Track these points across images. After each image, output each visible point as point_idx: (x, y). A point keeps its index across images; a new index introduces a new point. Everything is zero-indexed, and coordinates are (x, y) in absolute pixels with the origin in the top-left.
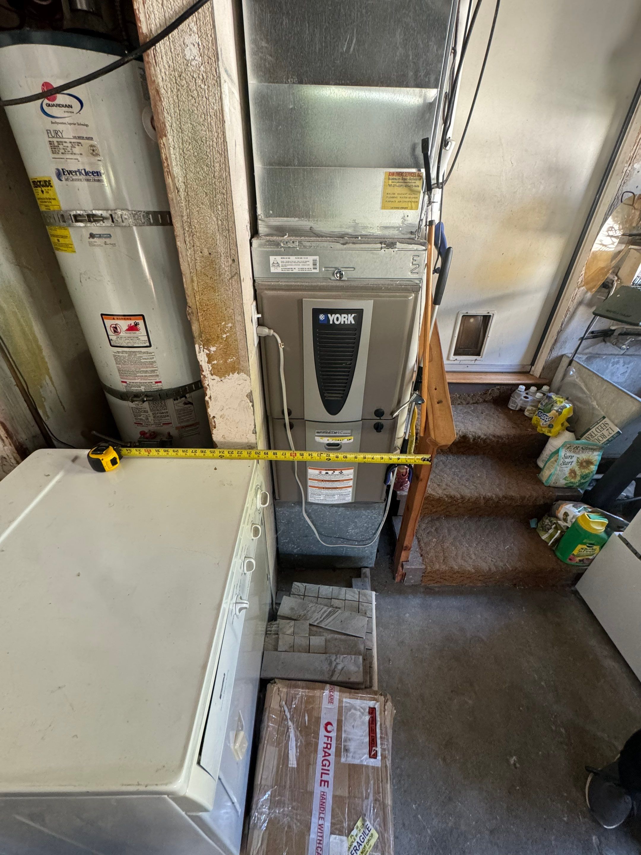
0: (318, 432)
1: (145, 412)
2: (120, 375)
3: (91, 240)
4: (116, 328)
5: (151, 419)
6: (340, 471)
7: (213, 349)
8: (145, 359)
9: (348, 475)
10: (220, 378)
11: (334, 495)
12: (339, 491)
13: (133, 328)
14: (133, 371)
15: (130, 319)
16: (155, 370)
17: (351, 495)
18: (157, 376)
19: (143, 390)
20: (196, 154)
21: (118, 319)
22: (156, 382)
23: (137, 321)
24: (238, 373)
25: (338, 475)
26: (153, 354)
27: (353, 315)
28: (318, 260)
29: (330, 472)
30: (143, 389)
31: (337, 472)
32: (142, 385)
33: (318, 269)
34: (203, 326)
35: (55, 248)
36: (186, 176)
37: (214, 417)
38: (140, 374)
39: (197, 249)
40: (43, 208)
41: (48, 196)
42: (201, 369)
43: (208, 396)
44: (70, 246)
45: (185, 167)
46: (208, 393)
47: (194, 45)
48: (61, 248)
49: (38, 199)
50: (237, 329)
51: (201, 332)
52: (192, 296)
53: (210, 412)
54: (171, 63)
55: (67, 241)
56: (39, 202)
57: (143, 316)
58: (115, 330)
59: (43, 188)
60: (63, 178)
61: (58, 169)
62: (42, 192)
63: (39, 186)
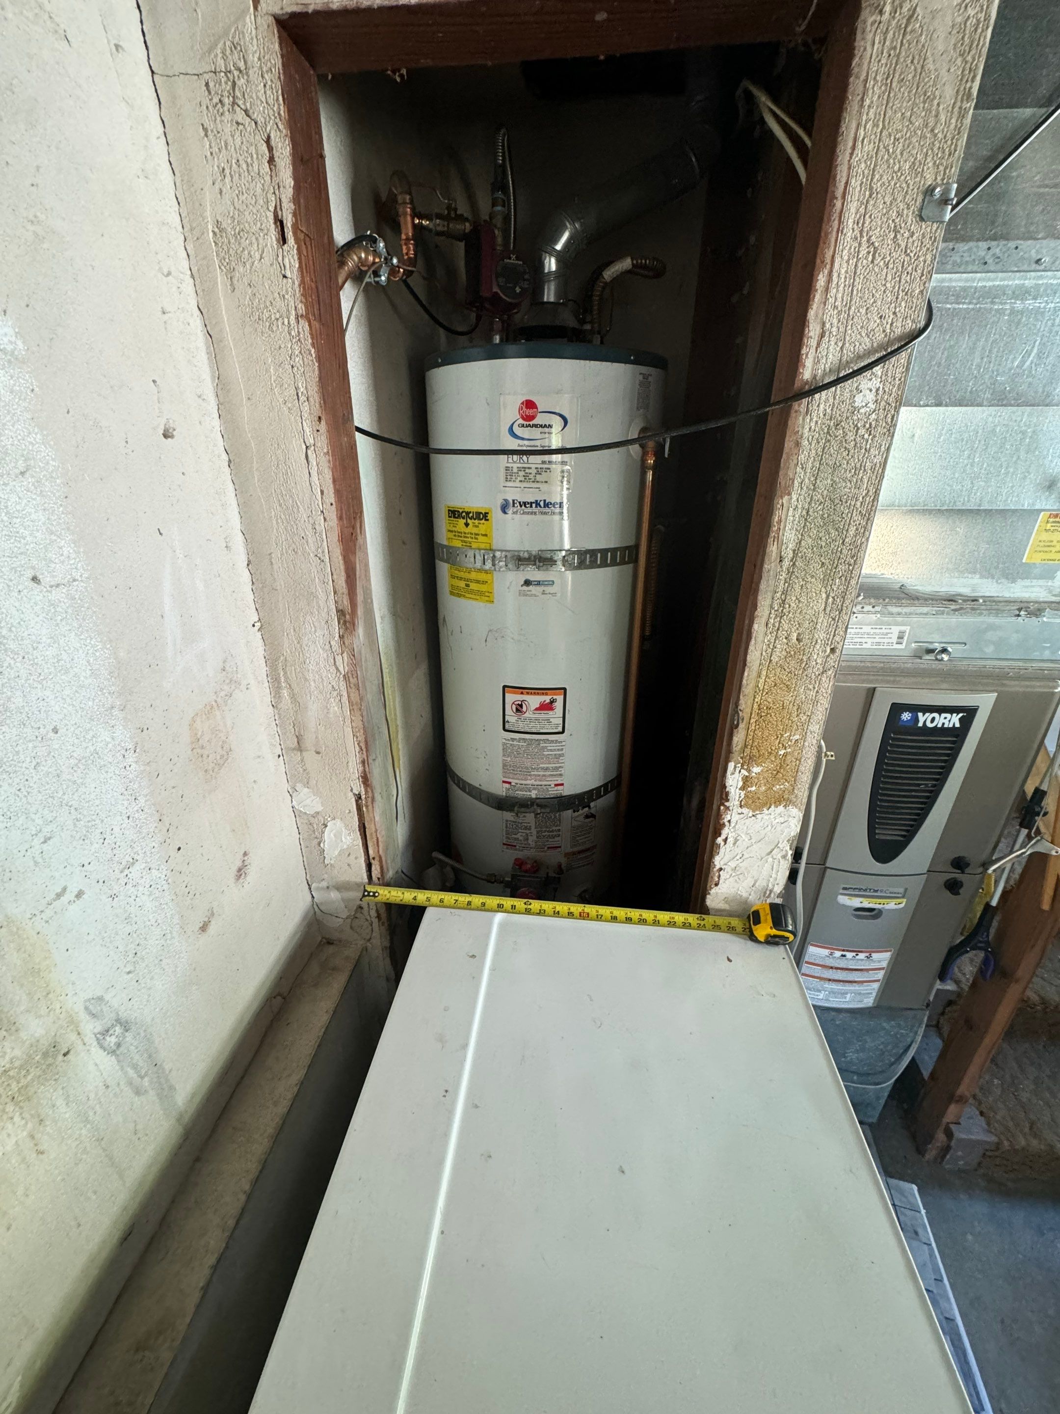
0: (845, 889)
1: (526, 828)
2: (504, 772)
3: (525, 588)
4: (521, 706)
5: (532, 840)
6: (867, 954)
7: (756, 770)
8: (551, 750)
9: (879, 962)
10: (754, 811)
11: (847, 993)
12: (856, 987)
13: (547, 707)
14: (527, 768)
15: (547, 694)
16: (560, 767)
17: (874, 994)
18: (561, 775)
19: (534, 796)
20: (826, 516)
21: (528, 693)
22: (556, 785)
23: (555, 697)
24: (785, 806)
25: (862, 960)
26: (564, 744)
27: (961, 715)
28: (908, 631)
29: (850, 955)
30: (533, 794)
31: (862, 956)
32: (534, 789)
33: (904, 644)
34: (751, 737)
35: (452, 593)
36: (800, 542)
37: (721, 869)
38: (536, 773)
39: (782, 634)
40: (457, 543)
41: (475, 530)
42: (724, 796)
43: (723, 836)
44: (487, 594)
45: (803, 532)
46: (725, 832)
47: (871, 390)
48: (467, 595)
49: (452, 531)
50: (806, 744)
51: (746, 746)
52: (751, 695)
53: (718, 861)
54: (829, 411)
55: (483, 588)
56: (451, 535)
57: (565, 689)
58: (519, 708)
59: (469, 521)
60: (510, 511)
61: (506, 500)
62: (467, 525)
63: (463, 518)
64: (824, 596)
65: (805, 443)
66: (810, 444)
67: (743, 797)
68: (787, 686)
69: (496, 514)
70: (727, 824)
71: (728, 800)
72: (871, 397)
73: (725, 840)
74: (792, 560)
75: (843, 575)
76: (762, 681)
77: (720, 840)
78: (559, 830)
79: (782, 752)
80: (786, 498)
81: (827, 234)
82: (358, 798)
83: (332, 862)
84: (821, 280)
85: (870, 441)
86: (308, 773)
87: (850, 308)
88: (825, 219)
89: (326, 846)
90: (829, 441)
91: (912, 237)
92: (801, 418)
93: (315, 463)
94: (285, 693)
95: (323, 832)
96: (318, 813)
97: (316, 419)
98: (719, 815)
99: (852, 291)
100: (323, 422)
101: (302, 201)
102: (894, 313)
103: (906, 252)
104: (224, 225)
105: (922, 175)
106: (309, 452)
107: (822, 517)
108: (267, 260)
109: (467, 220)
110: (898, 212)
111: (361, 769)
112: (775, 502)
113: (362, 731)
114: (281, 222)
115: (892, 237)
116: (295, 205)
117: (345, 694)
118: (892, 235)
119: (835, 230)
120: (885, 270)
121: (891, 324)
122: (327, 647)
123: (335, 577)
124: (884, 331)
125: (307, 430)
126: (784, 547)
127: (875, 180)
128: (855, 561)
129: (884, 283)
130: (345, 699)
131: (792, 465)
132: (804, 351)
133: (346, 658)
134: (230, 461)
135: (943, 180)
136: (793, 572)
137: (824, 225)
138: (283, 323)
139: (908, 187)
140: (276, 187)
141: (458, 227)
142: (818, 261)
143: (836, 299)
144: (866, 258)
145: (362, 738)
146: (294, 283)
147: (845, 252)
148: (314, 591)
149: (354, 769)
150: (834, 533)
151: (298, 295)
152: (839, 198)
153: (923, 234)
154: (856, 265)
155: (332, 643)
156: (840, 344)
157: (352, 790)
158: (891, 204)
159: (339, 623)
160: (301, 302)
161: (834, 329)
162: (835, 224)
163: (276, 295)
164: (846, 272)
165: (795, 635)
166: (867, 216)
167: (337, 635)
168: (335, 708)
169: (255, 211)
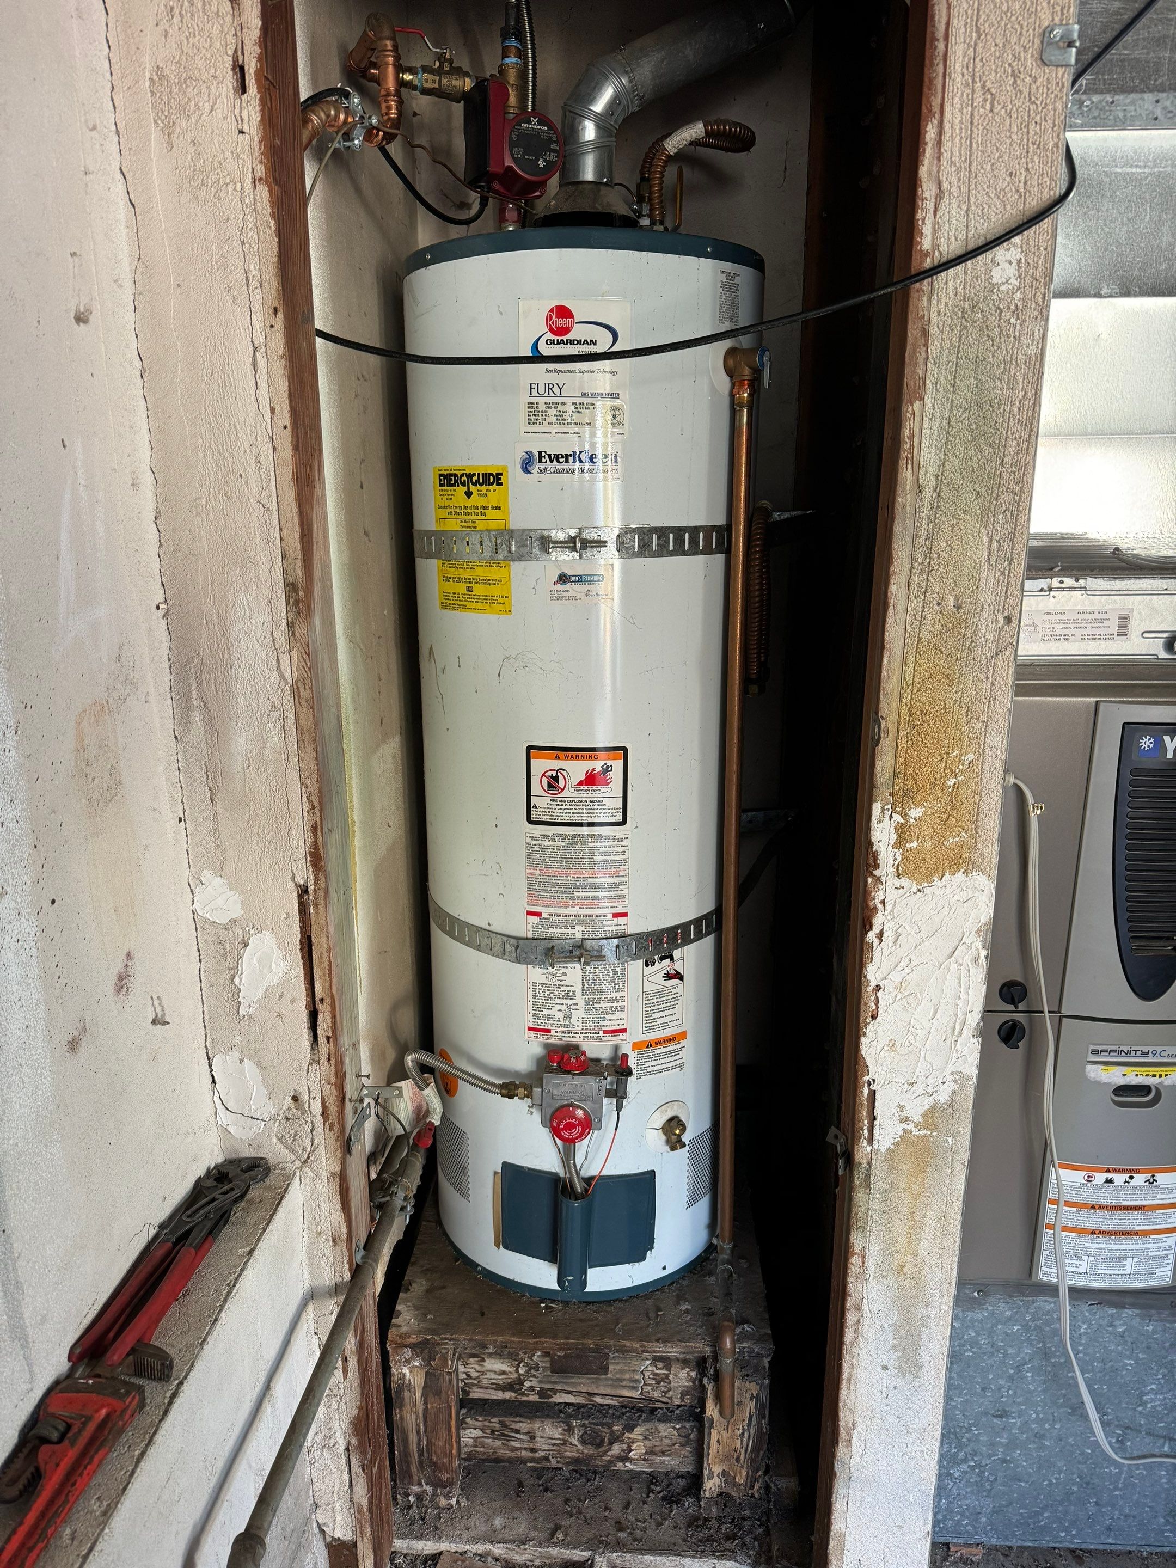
0: (1095, 1052)
2: (529, 889)
3: (559, 587)
4: (556, 779)
5: (576, 1019)
6: (1148, 1176)
7: (915, 813)
8: (606, 854)
9: (1171, 1191)
11: (1124, 1259)
12: (1137, 1244)
13: (597, 779)
14: (568, 886)
15: (595, 758)
16: (621, 884)
18: (622, 897)
19: (576, 935)
21: (566, 757)
22: (616, 915)
23: (609, 763)
25: (1141, 1187)
26: (626, 842)
29: (1119, 1179)
30: (578, 932)
31: (1140, 1179)
32: (580, 923)
34: (902, 760)
35: (444, 606)
36: (943, 464)
37: (878, 988)
38: (581, 894)
39: (932, 597)
40: (453, 525)
41: (482, 502)
42: (871, 861)
43: (876, 930)
44: (500, 600)
45: (946, 450)
46: (878, 921)
47: (1011, 263)
48: (469, 605)
49: (445, 507)
50: (986, 767)
51: (896, 775)
52: (896, 692)
53: (873, 973)
54: (960, 289)
55: (495, 590)
56: (443, 513)
57: (625, 750)
58: (553, 783)
59: (472, 488)
60: (535, 469)
61: (529, 453)
62: (469, 494)
63: (463, 485)
64: (985, 539)
65: (934, 330)
66: (942, 332)
67: (899, 859)
68: (948, 677)
69: (514, 475)
70: (880, 906)
71: (877, 867)
72: (1011, 271)
73: (880, 935)
74: (935, 490)
75: (1007, 509)
76: (909, 670)
77: (871, 936)
78: (623, 999)
79: (951, 782)
80: (917, 405)
81: (931, 81)
82: (303, 891)
83: (252, 1011)
84: (930, 132)
85: (1018, 327)
86: (223, 852)
87: (970, 165)
88: (927, 61)
89: (244, 981)
90: (966, 327)
91: (1035, 82)
92: (925, 299)
93: (265, 371)
94: (197, 716)
95: (240, 957)
96: (234, 921)
97: (271, 311)
98: (866, 895)
99: (971, 143)
100: (280, 315)
101: (269, 44)
102: (1027, 169)
103: (1030, 99)
104: (166, 72)
105: (1036, 15)
106: (258, 355)
107: (969, 429)
108: (219, 113)
109: (467, 74)
110: (1014, 55)
111: (310, 841)
112: (903, 409)
113: (315, 776)
114: (242, 69)
115: (1011, 82)
116: (260, 48)
117: (292, 717)
118: (1011, 80)
119: (941, 75)
120: (1008, 120)
121: (1025, 183)
122: (269, 640)
123: (285, 532)
124: (1017, 191)
125: (257, 325)
126: (922, 472)
127: (981, 20)
128: (1021, 488)
129: (1008, 134)
130: (291, 722)
131: (921, 360)
132: (919, 216)
133: (295, 657)
134: (143, 370)
135: (1062, 20)
136: (939, 507)
137: (926, 69)
138: (235, 189)
139: (1022, 28)
140: (239, 28)
141: (455, 83)
142: (924, 110)
143: (952, 153)
144: (983, 107)
145: (314, 788)
146: (252, 139)
147: (956, 100)
148: (252, 554)
149: (299, 843)
150: (988, 451)
151: (257, 154)
152: (941, 40)
153: (1048, 79)
154: (972, 114)
155: (275, 635)
156: (964, 207)
157: (293, 878)
158: (1004, 46)
159: (287, 603)
160: (261, 162)
161: (954, 189)
162: (940, 69)
163: (228, 155)
164: (961, 122)
165: (951, 599)
166: (977, 60)
167: (284, 622)
168: (274, 739)
169: (209, 56)
